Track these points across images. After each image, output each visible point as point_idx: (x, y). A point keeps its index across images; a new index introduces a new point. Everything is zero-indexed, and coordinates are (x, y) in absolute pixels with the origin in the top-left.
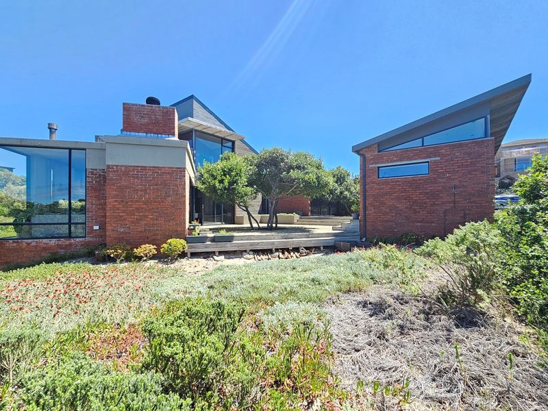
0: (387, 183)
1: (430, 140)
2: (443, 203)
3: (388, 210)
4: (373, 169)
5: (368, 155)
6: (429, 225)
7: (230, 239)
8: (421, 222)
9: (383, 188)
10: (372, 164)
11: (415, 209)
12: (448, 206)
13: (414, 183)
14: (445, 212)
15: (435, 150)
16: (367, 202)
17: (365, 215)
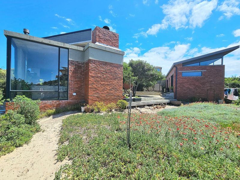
0: (186, 78)
1: (202, 64)
2: (207, 87)
3: (186, 89)
4: (180, 73)
5: (178, 67)
6: (201, 95)
7: (140, 100)
8: (199, 93)
9: (184, 81)
10: (180, 71)
11: (197, 89)
12: (209, 88)
13: (196, 79)
14: (207, 90)
15: (205, 67)
16: (177, 85)
17: (176, 90)
